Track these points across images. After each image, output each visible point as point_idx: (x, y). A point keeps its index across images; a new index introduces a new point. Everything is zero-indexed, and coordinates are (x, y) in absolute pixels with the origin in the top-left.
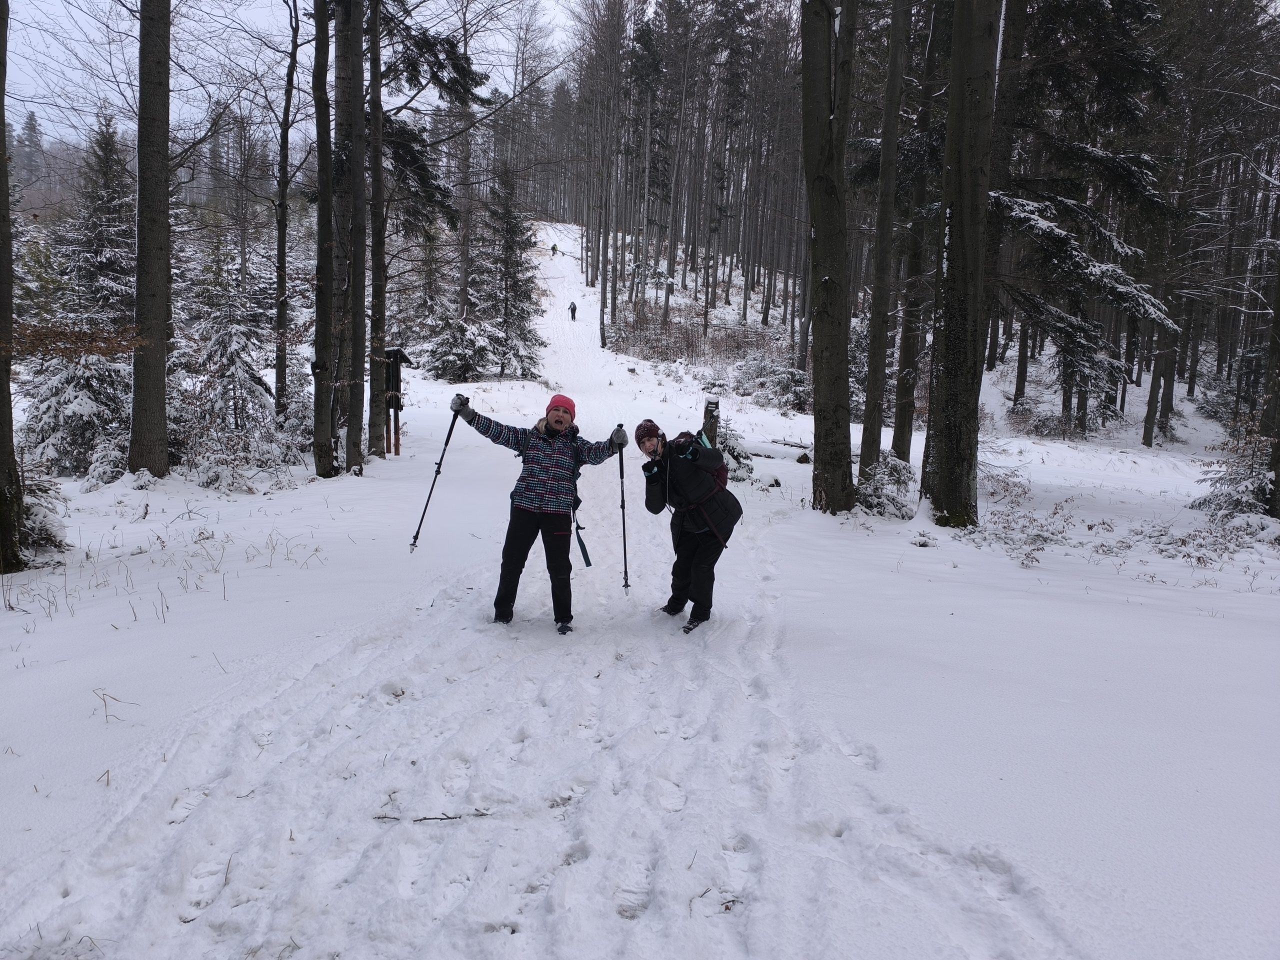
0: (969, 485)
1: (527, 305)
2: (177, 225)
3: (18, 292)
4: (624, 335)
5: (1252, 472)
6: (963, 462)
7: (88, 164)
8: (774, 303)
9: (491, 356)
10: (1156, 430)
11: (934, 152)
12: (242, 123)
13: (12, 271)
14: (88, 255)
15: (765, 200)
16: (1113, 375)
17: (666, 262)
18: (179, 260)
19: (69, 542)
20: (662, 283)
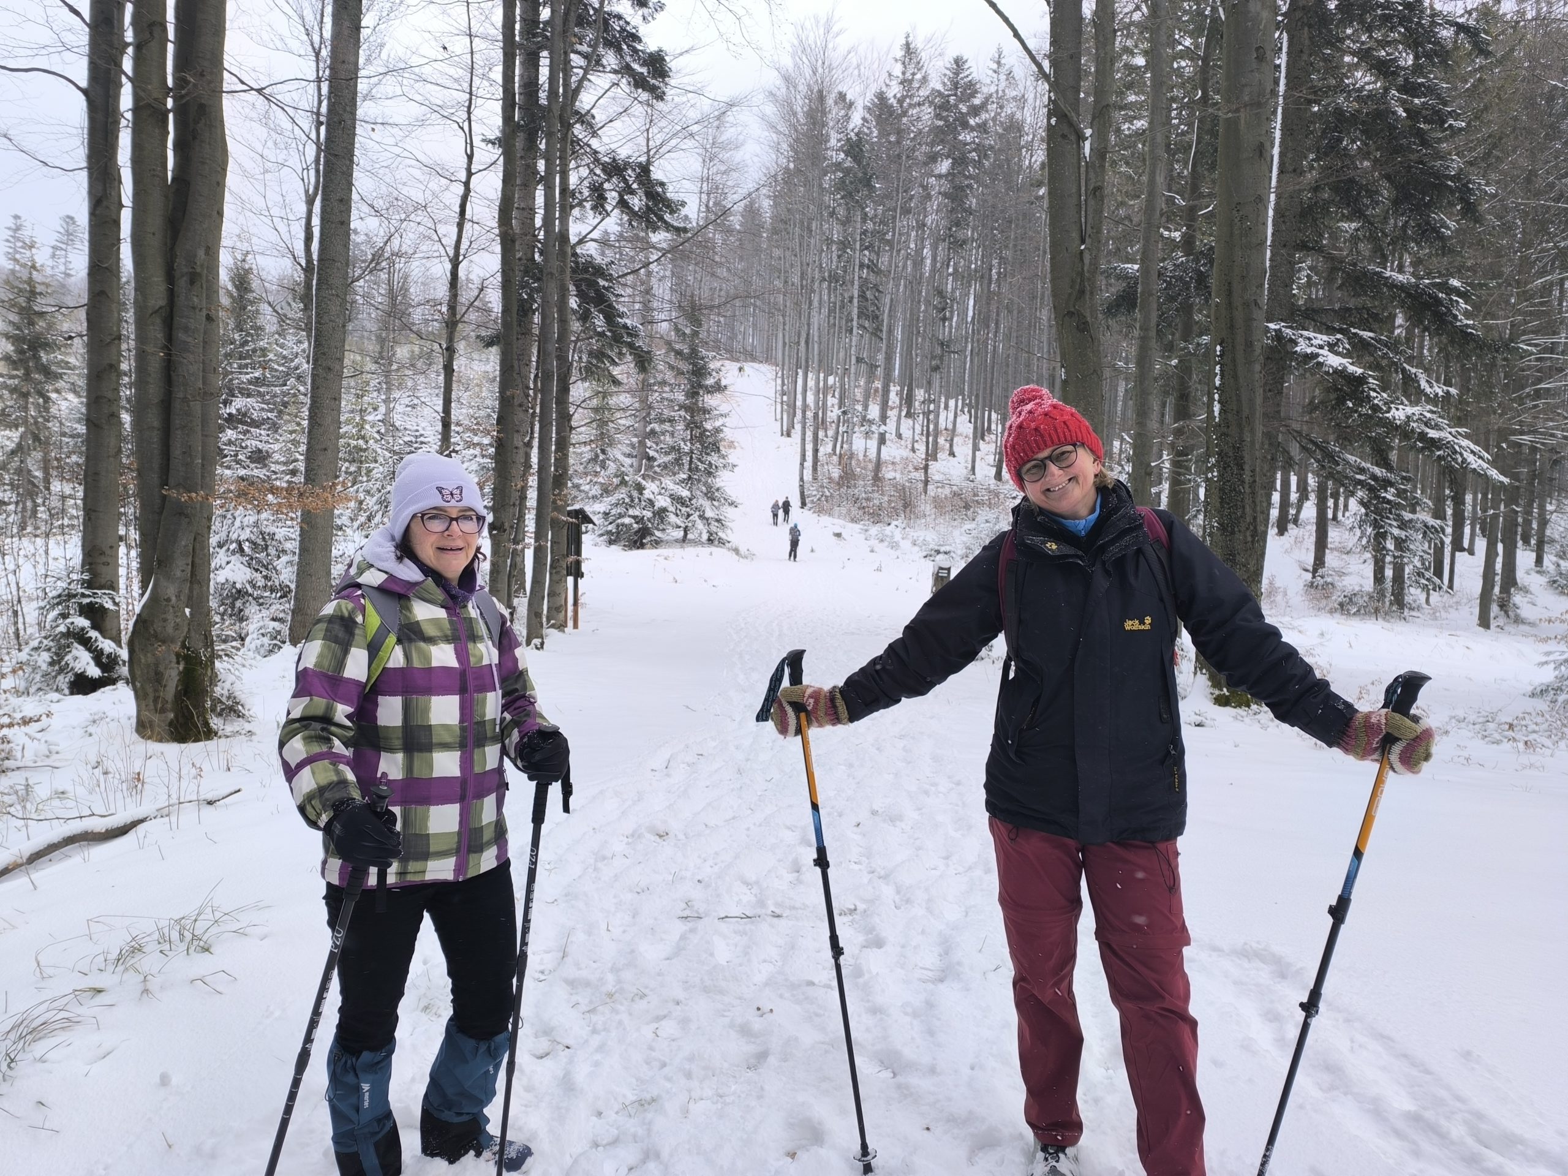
1: (715, 458)
4: (828, 494)
9: (672, 518)
10: (1495, 609)
11: (1201, 279)
17: (877, 407)
20: (873, 433)
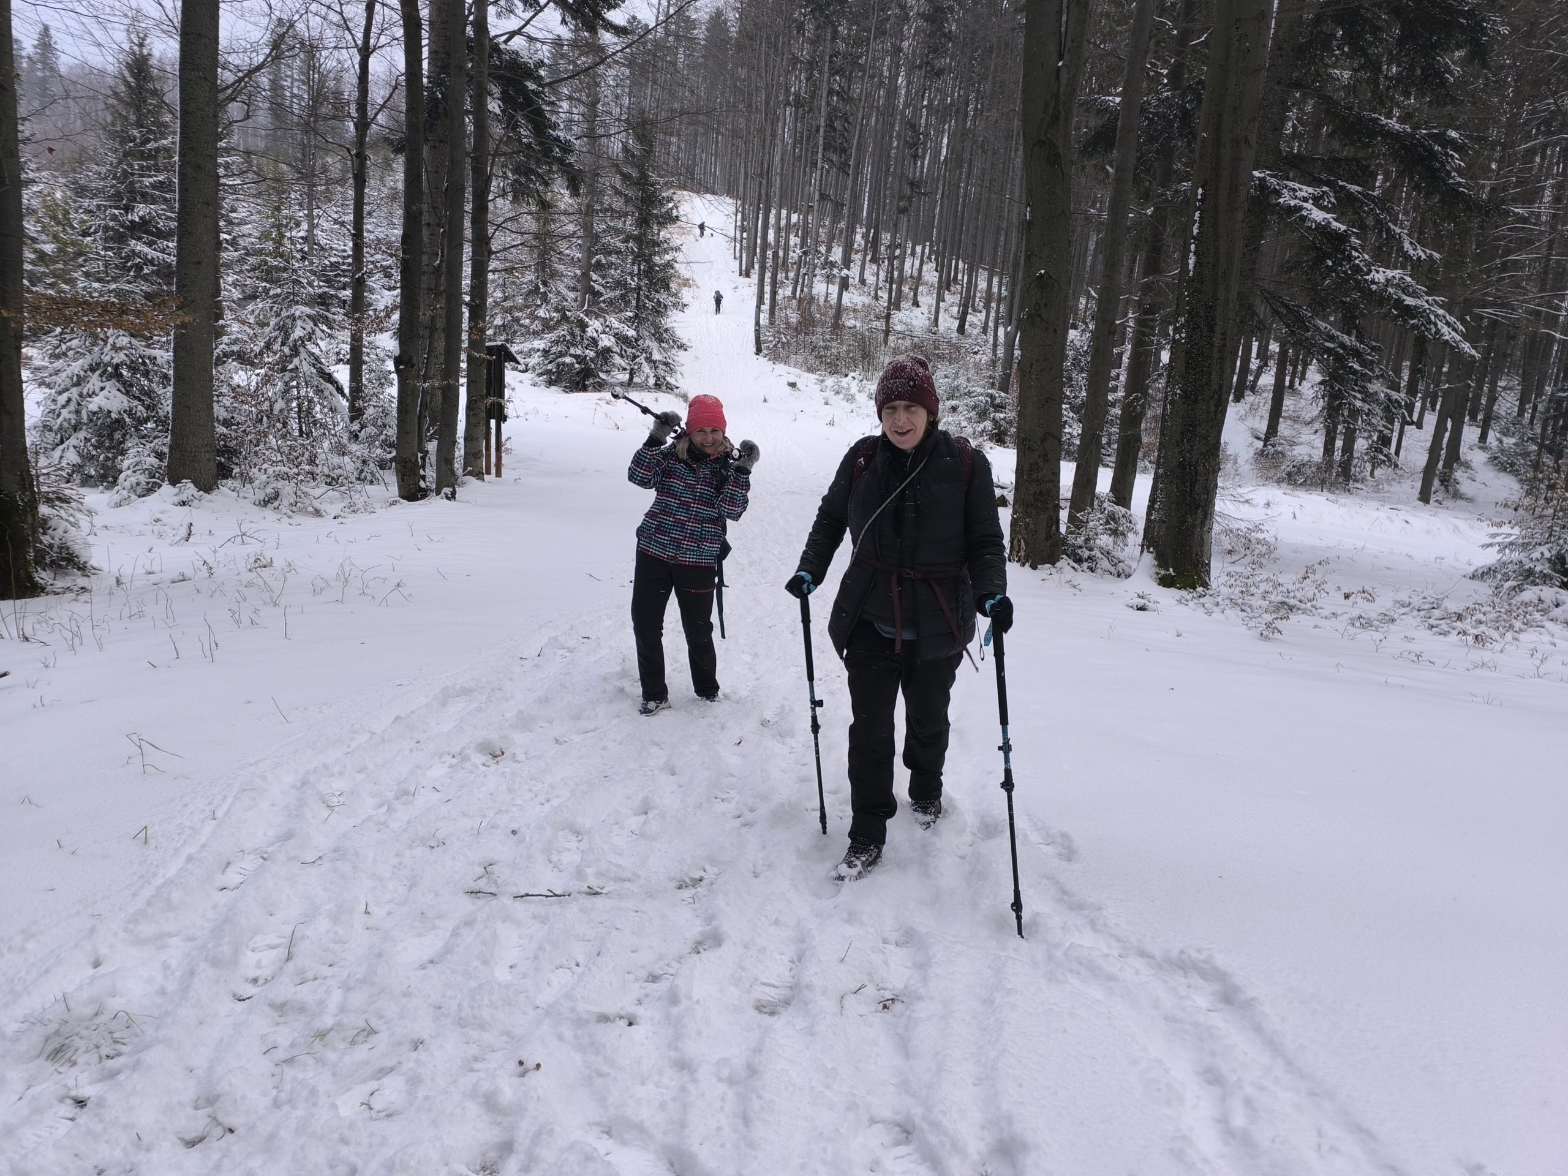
0: (1202, 538)
1: (664, 296)
2: (225, 176)
3: (29, 255)
4: (784, 340)
5: (1550, 535)
6: (1197, 509)
7: (116, 94)
8: (973, 306)
9: (617, 360)
10: (1436, 483)
11: (1186, 116)
12: (311, 49)
13: (22, 228)
14: (116, 211)
15: (969, 174)
16: (1390, 410)
17: (841, 249)
18: (230, 222)
19: (95, 565)
20: (834, 276)
